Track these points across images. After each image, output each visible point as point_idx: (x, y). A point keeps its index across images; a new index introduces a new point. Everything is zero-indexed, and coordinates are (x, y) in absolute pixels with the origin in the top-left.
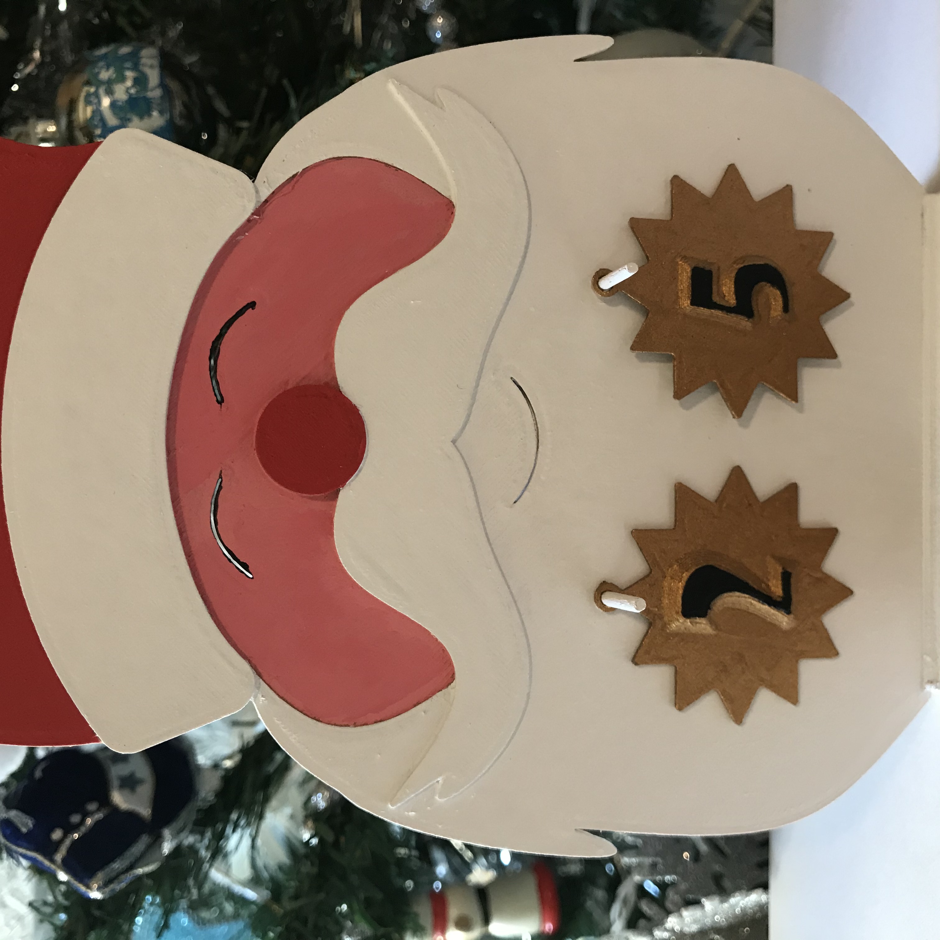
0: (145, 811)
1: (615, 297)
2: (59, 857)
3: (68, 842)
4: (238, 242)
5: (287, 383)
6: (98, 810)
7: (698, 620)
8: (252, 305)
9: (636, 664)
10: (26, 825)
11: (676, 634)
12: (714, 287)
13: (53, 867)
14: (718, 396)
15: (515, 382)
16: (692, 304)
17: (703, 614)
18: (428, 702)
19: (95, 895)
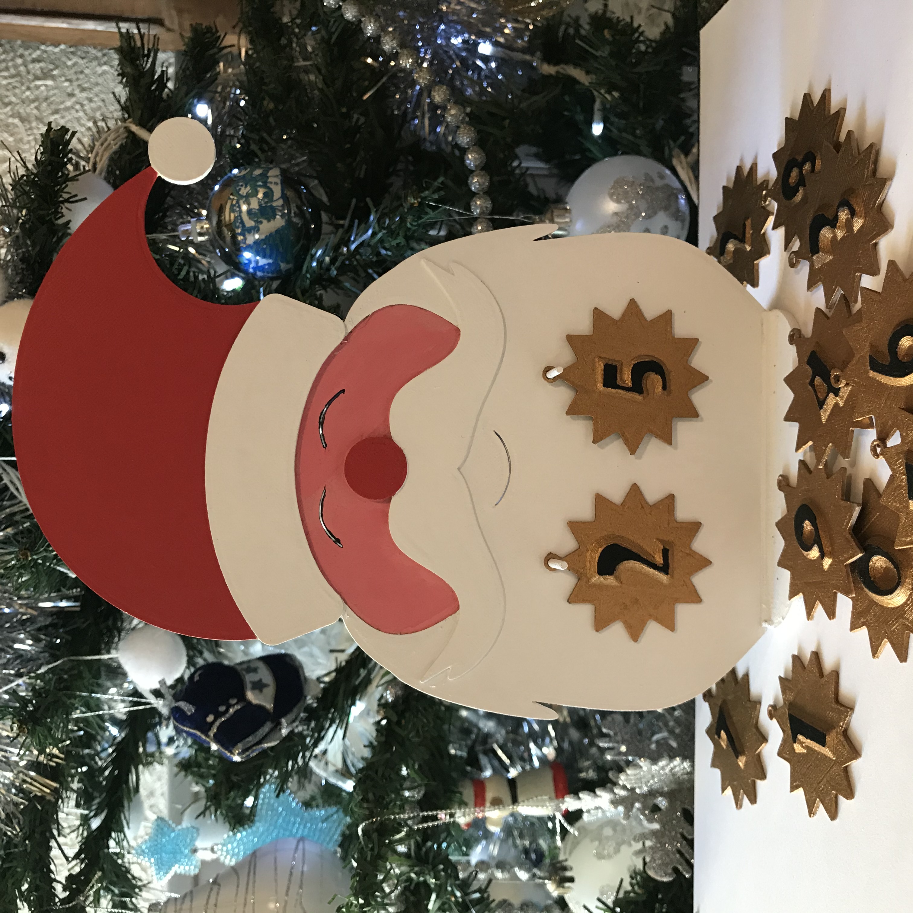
0: (270, 706)
1: (557, 382)
2: (211, 734)
3: (217, 723)
4: (335, 356)
5: (362, 436)
6: (237, 703)
7: (607, 577)
8: (343, 391)
9: (569, 603)
10: (190, 710)
11: (594, 585)
12: (618, 375)
13: (208, 739)
14: (621, 440)
15: (496, 433)
16: (604, 386)
17: (611, 573)
18: (444, 621)
19: (237, 758)
